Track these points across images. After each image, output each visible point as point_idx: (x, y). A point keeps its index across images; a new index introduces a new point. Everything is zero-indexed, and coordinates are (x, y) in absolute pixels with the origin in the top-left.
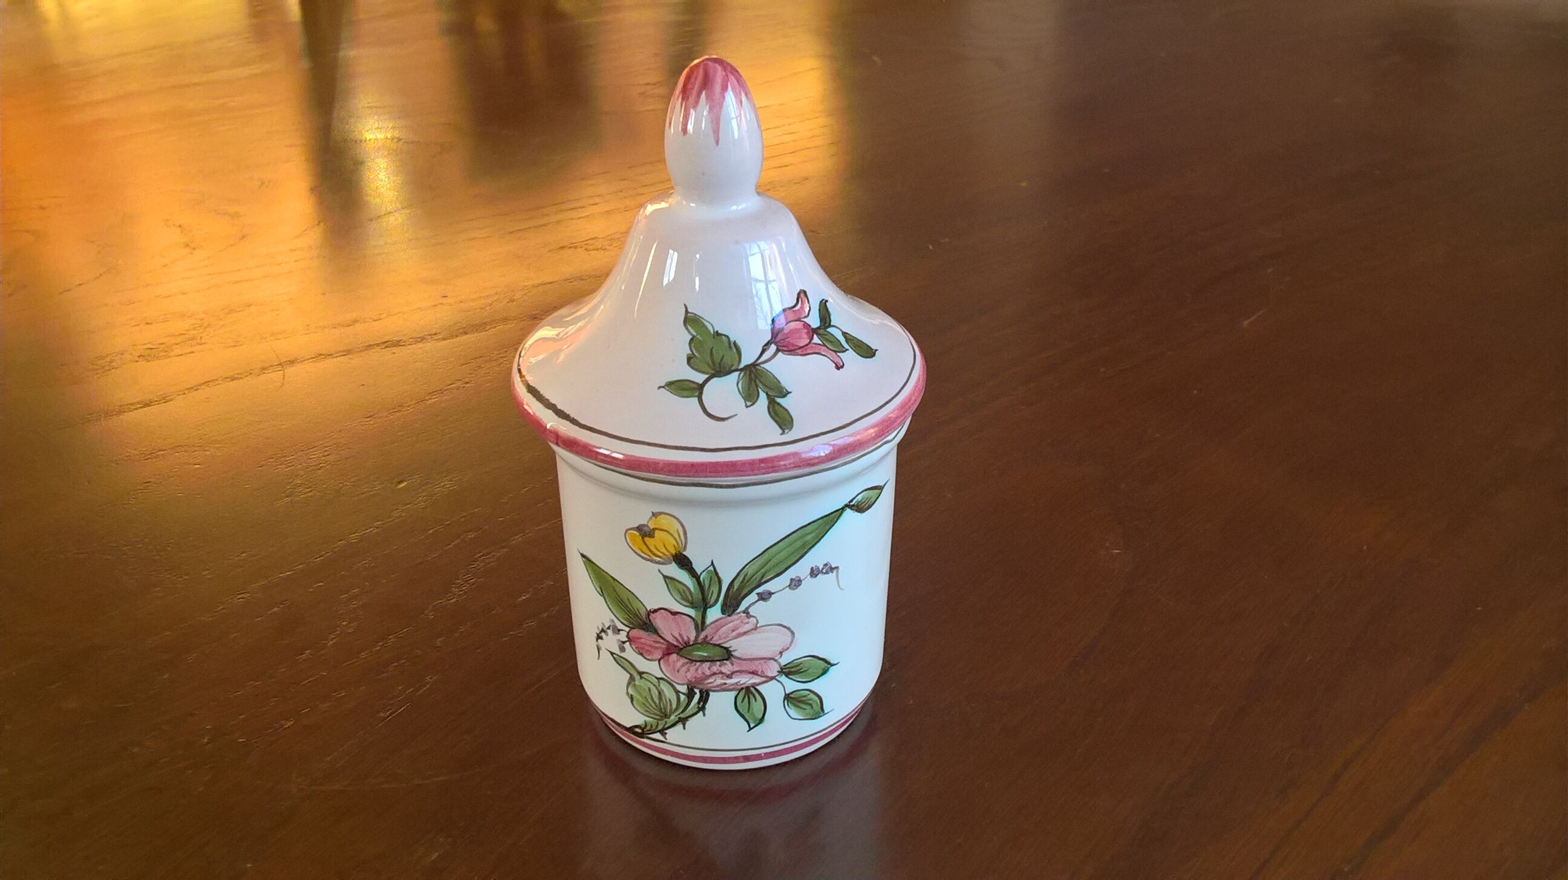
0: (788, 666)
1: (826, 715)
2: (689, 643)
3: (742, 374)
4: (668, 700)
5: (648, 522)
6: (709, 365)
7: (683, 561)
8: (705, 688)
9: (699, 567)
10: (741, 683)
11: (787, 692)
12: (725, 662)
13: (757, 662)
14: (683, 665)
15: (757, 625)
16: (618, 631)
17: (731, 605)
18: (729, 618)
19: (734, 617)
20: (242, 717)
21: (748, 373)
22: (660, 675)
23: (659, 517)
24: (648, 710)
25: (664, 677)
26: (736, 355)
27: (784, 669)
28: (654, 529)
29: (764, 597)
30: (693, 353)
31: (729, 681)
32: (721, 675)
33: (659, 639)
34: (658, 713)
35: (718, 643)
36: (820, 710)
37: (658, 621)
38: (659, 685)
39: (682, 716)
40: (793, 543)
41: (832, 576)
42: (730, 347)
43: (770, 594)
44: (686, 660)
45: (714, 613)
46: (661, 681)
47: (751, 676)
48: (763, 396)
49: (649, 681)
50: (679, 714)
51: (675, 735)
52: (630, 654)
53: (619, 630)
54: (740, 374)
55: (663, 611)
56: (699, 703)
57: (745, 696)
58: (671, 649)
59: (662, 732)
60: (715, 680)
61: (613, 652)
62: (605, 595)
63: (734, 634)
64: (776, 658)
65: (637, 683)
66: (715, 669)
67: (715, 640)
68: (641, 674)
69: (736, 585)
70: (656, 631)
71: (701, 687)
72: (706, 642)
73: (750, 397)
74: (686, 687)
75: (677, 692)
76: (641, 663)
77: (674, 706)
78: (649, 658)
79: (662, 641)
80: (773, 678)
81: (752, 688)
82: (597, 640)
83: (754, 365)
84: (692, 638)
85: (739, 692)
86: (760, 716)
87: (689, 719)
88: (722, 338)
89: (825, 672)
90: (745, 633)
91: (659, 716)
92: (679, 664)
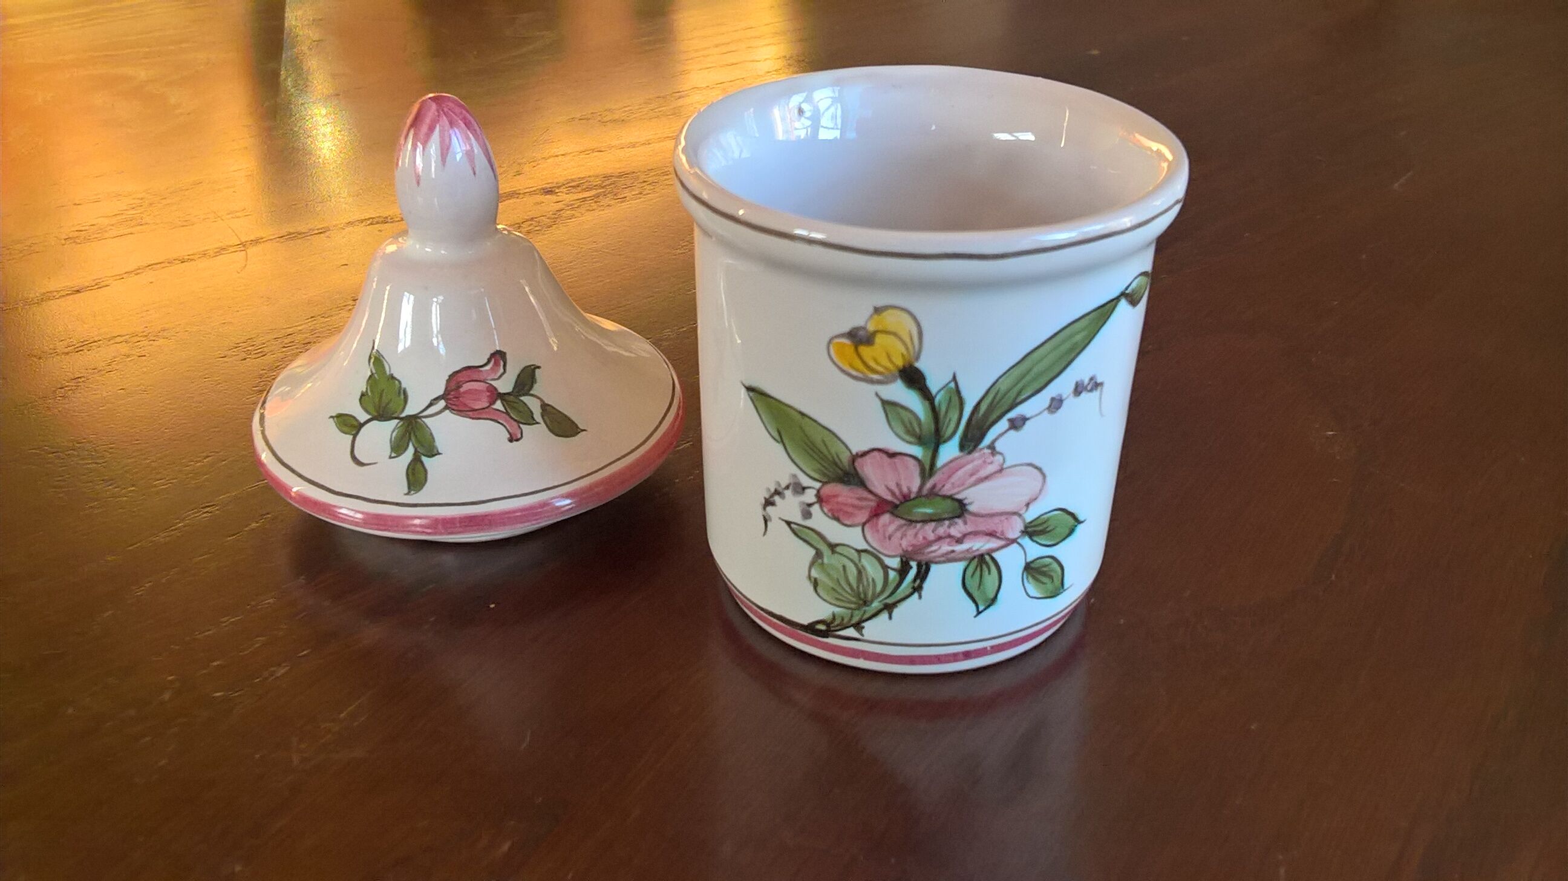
0: (1032, 524)
1: (1066, 591)
2: (910, 497)
4: (870, 580)
5: (866, 322)
6: (375, 406)
7: (913, 377)
8: (923, 558)
9: (934, 384)
10: (974, 549)
11: (1029, 560)
12: (957, 520)
13: (996, 520)
14: (897, 529)
15: (1003, 464)
16: (800, 489)
17: (972, 440)
18: (970, 457)
19: (976, 455)
20: (215, 664)
21: (406, 424)
22: (863, 546)
23: (885, 314)
24: (841, 597)
25: (869, 548)
26: (402, 402)
27: (1029, 527)
28: (875, 333)
29: (1016, 424)
30: (367, 391)
31: (959, 548)
32: (948, 540)
33: (866, 494)
34: (854, 599)
35: (949, 493)
36: (1060, 585)
37: (869, 470)
38: (860, 560)
39: (890, 601)
40: (1060, 345)
41: (1096, 394)
42: (399, 393)
43: (1024, 420)
44: (903, 522)
45: (949, 451)
46: (863, 554)
47: (988, 538)
48: (411, 451)
49: (845, 556)
50: (886, 598)
51: (877, 629)
52: (820, 521)
53: (804, 489)
54: (398, 423)
55: (876, 453)
56: (915, 580)
57: (976, 569)
58: (882, 507)
59: (858, 626)
60: (940, 548)
61: (790, 519)
62: (786, 441)
63: (974, 478)
64: (1021, 512)
65: (826, 560)
66: (941, 531)
67: (947, 490)
68: (833, 547)
69: (983, 407)
70: (862, 483)
71: (919, 558)
72: (933, 494)
73: (397, 448)
74: (898, 560)
75: (885, 568)
76: (834, 531)
77: (879, 588)
78: (848, 523)
79: (870, 496)
80: (1014, 541)
81: (987, 558)
82: (764, 509)
83: (415, 417)
84: (915, 488)
85: (970, 563)
86: (991, 595)
87: (898, 604)
88: (394, 383)
89: (1071, 531)
90: (987, 478)
91: (855, 603)
92: (891, 528)
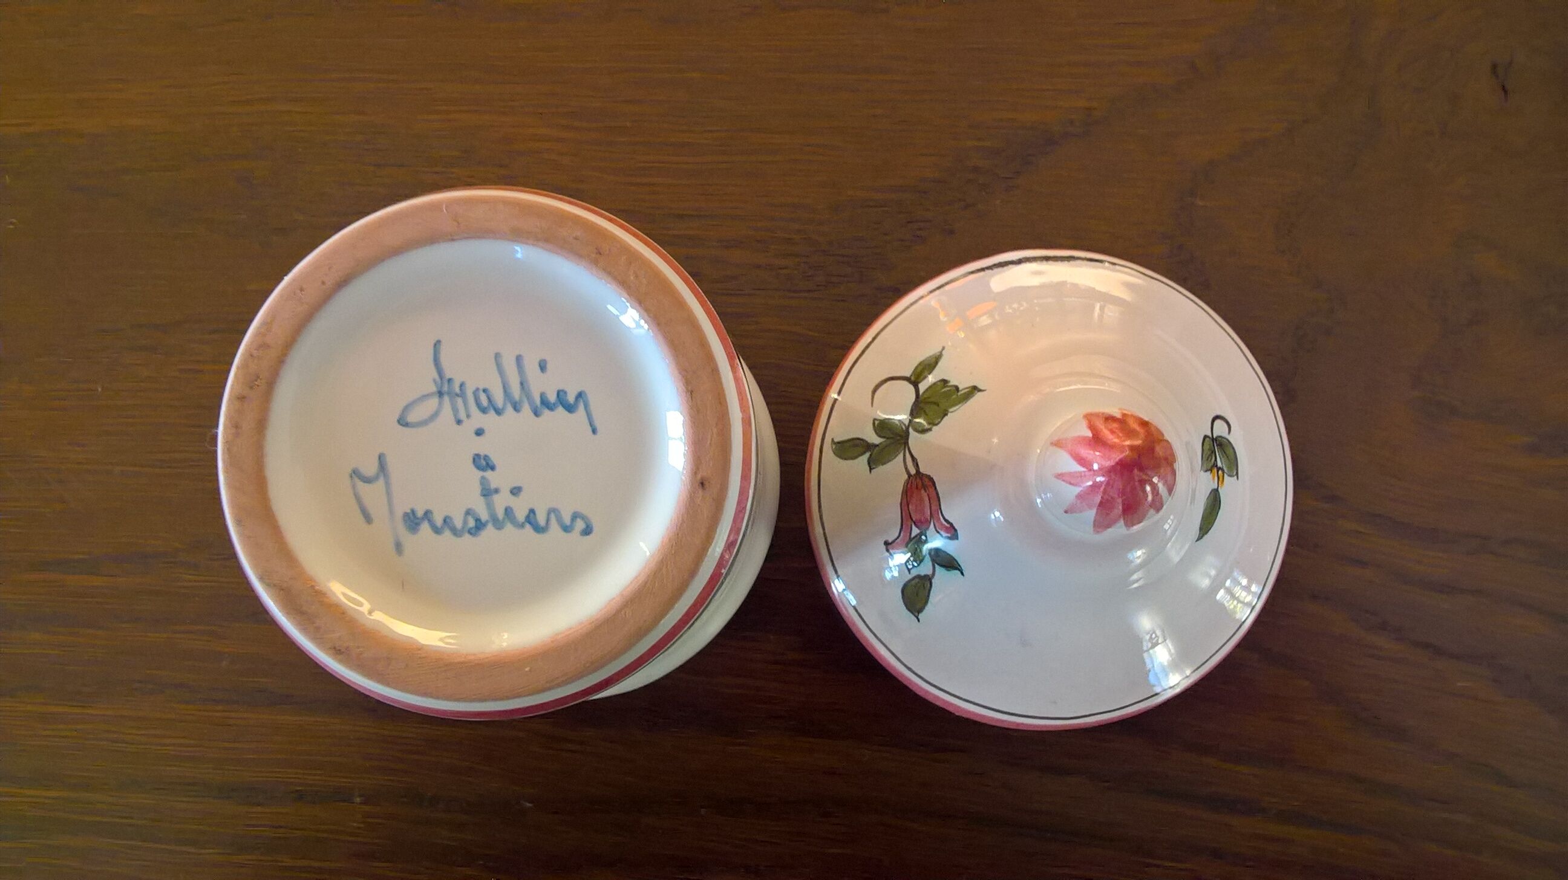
3: (904, 427)
6: (929, 398)
21: (902, 434)
26: (921, 427)
30: (947, 386)
42: (930, 424)
48: (877, 440)
54: (905, 425)
73: (882, 427)
83: (906, 443)
88: (941, 417)
